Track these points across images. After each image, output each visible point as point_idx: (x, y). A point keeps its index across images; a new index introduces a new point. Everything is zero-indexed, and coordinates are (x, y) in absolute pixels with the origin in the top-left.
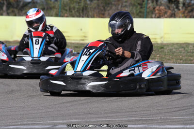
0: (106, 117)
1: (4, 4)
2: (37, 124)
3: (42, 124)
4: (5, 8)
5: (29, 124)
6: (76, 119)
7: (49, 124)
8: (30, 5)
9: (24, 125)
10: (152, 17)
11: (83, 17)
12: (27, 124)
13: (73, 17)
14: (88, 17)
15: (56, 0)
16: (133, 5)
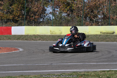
0: (70, 61)
2: (46, 63)
3: (47, 63)
4: (33, 23)
5: (43, 63)
6: (59, 61)
7: (50, 63)
9: (41, 64)
10: (84, 26)
11: (60, 26)
12: (42, 64)
13: (57, 26)
14: (62, 26)
15: (51, 20)
16: (78, 22)
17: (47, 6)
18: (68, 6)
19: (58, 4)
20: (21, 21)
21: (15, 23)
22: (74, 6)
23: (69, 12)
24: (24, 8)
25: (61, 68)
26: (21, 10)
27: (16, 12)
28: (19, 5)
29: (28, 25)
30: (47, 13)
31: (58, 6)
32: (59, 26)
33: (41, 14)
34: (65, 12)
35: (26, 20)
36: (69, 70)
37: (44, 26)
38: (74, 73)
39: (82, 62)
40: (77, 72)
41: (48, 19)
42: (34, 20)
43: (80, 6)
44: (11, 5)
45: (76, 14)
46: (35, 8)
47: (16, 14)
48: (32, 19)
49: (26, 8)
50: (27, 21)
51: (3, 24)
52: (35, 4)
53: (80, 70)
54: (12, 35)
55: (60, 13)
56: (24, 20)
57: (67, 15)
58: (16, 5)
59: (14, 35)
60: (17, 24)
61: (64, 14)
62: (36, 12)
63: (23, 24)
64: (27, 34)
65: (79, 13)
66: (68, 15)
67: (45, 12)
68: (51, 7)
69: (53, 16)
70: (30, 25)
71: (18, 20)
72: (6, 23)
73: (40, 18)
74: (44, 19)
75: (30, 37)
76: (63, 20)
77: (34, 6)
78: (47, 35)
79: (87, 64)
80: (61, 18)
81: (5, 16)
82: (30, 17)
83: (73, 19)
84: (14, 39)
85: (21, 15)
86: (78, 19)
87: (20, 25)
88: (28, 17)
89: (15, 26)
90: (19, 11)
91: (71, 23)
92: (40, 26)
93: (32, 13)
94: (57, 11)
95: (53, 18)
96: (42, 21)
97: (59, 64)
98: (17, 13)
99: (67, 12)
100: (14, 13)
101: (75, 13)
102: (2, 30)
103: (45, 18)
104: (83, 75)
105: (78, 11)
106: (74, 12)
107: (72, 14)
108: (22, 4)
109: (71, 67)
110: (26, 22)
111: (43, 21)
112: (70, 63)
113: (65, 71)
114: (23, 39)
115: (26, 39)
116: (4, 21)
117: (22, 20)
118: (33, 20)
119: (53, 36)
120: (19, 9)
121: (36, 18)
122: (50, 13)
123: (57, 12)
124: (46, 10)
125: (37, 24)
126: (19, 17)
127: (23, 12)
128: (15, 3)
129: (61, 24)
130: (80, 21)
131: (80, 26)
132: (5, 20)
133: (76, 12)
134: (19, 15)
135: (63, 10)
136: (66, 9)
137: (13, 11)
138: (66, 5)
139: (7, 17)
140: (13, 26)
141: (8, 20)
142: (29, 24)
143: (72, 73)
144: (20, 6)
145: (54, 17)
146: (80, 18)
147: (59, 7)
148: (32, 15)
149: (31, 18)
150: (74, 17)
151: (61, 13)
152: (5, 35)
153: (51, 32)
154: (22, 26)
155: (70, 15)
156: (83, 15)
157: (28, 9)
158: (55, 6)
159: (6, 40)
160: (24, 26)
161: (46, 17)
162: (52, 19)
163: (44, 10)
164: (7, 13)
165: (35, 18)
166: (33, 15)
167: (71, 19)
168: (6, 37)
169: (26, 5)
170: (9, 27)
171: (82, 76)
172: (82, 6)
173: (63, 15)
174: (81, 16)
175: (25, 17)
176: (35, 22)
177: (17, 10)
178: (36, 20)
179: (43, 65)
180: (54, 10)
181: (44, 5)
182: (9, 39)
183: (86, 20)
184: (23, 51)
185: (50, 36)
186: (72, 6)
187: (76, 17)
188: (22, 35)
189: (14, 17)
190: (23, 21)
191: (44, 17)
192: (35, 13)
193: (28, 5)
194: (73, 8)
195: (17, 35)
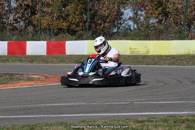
1: (101, 33)
8: (116, 34)
10: (187, 40)
11: (147, 40)
13: (141, 40)
14: (150, 40)
15: (131, 31)
16: (176, 33)
17: (124, 7)
18: (160, 7)
19: (142, 3)
20: (81, 32)
21: (72, 35)
22: (170, 7)
23: (160, 16)
24: (87, 10)
25: (149, 109)
26: (81, 14)
27: (73, 17)
28: (78, 5)
30: (124, 18)
31: (142, 6)
32: (144, 40)
33: (114, 21)
34: (154, 17)
35: (89, 29)
36: (162, 113)
37: (120, 39)
38: (170, 117)
39: (184, 99)
40: (175, 116)
41: (127, 29)
43: (180, 6)
44: (65, 6)
45: (174, 19)
46: (105, 11)
47: (72, 20)
48: (100, 28)
49: (90, 10)
50: (91, 31)
51: (52, 37)
52: (104, 4)
53: (179, 113)
54: (67, 55)
55: (147, 18)
56: (85, 30)
57: (157, 22)
58: (73, 5)
59: (69, 55)
60: (75, 37)
61: (153, 21)
62: (107, 17)
63: (85, 37)
65: (179, 17)
66: (160, 22)
67: (121, 17)
68: (132, 8)
69: (134, 23)
71: (76, 31)
72: (56, 34)
73: (113, 28)
74: (119, 28)
76: (151, 30)
77: (103, 7)
78: (124, 55)
79: (192, 103)
80: (148, 27)
81: (55, 23)
82: (96, 25)
83: (167, 28)
84: (70, 62)
85: (81, 22)
86: (177, 28)
87: (80, 38)
88: (93, 25)
89: (72, 40)
90: (78, 15)
91: (165, 34)
92: (113, 39)
93: (100, 19)
94: (142, 14)
95: (134, 27)
96: (115, 33)
97: (145, 103)
98: (75, 18)
99: (157, 18)
100: (70, 18)
101: (171, 19)
102: (51, 47)
103: (121, 27)
104: (186, 120)
105: (177, 15)
106: (169, 17)
107: (166, 19)
108: (83, 4)
109: (166, 108)
110: (90, 33)
111: (117, 32)
112: (164, 100)
113: (155, 113)
116: (53, 31)
117: (82, 30)
118: (101, 30)
119: (134, 56)
120: (77, 13)
121: (106, 28)
122: (130, 18)
123: (141, 17)
124: (122, 14)
125: (108, 37)
126: (77, 25)
127: (85, 16)
128: (71, 3)
129: (147, 37)
130: (180, 32)
131: (180, 39)
132: (55, 31)
133: (172, 17)
134: (78, 23)
135: (151, 14)
136: (156, 12)
137: (68, 15)
138: (156, 4)
139: (57, 26)
140: (68, 40)
141: (60, 30)
143: (167, 117)
144: (79, 7)
145: (135, 26)
146: (179, 26)
147: (145, 9)
148: (99, 22)
149: (98, 27)
150: (170, 26)
151: (149, 18)
152: (54, 56)
153: (131, 50)
154: (82, 40)
155: (163, 22)
156: (186, 22)
157: (93, 11)
158: (138, 6)
159: (56, 63)
160: (87, 41)
161: (123, 25)
162: (133, 29)
163: (120, 14)
164: (58, 18)
165: (104, 27)
166: (101, 22)
167: (165, 28)
168: (56, 58)
169: (89, 6)
170: (62, 42)
171: (183, 122)
172: (183, 7)
173: (151, 21)
174: (181, 24)
175: (87, 26)
176: (105, 33)
177: (75, 13)
178: (106, 31)
179: (119, 105)
180: (136, 14)
181: (119, 6)
182: (62, 61)
183: (190, 30)
185: (129, 56)
186: (166, 7)
187: (173, 25)
188: (83, 56)
189: (70, 26)
190: (84, 32)
191: (119, 25)
192: (104, 19)
193: (93, 6)
194: (168, 10)
195: (74, 55)
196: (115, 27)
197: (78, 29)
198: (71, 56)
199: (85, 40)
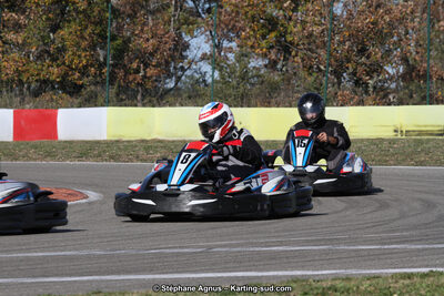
0: (279, 237)
1: (138, 91)
3: (192, 247)
4: (139, 97)
5: (176, 248)
6: (237, 239)
8: (172, 93)
10: (333, 106)
11: (242, 107)
14: (249, 106)
15: (206, 85)
17: (190, 32)
18: (270, 31)
19: (232, 23)
20: (93, 88)
21: (71, 94)
22: (295, 32)
23: (273, 52)
24: (106, 38)
25: (247, 264)
26: (93, 47)
27: (74, 54)
28: (86, 27)
29: (120, 103)
30: (190, 57)
31: (232, 30)
33: (167, 63)
34: (258, 55)
35: (112, 82)
36: (275, 273)
37: (182, 105)
38: (295, 282)
40: (305, 279)
41: (197, 81)
42: (141, 85)
43: (317, 30)
44: (55, 29)
45: (303, 60)
46: (148, 40)
47: (73, 60)
48: (135, 79)
49: (114, 38)
50: (115, 87)
51: (26, 99)
52: (145, 24)
54: (60, 142)
55: (242, 56)
56: (103, 83)
57: (266, 66)
58: (74, 27)
59: (66, 142)
60: (79, 100)
62: (152, 54)
63: (101, 100)
64: (116, 139)
65: (315, 55)
66: (272, 65)
67: (184, 54)
68: (208, 33)
69: (214, 69)
70: (127, 102)
71: (82, 86)
72: (36, 94)
73: (166, 78)
74: (179, 79)
75: (126, 148)
76: (253, 85)
77: (142, 30)
80: (244, 77)
81: (33, 67)
82: (127, 73)
83: (289, 80)
84: (67, 157)
85: (92, 65)
86: (311, 79)
87: (91, 101)
88: (121, 74)
89: (72, 107)
90: (85, 50)
91: (283, 93)
92: (164, 105)
93: (137, 58)
94: (231, 48)
95: (213, 76)
96: (171, 89)
98: (79, 56)
99: (266, 55)
100: (68, 56)
101: (298, 59)
102: (23, 123)
103: (183, 78)
105: (309, 50)
106: (293, 53)
107: (285, 59)
108: (96, 24)
109: (285, 260)
110: (113, 90)
111: (176, 88)
112: (281, 244)
113: (260, 274)
114: (100, 156)
115: (112, 158)
116: (29, 87)
117: (96, 84)
118: (138, 83)
120: (84, 44)
121: (149, 78)
122: (204, 57)
123: (229, 55)
124: (186, 46)
125: (155, 100)
126: (84, 72)
127: (101, 52)
128: (69, 21)
130: (318, 89)
132: (33, 86)
133: (300, 54)
134: (85, 67)
135: (252, 47)
136: (264, 43)
137: (62, 50)
138: (264, 25)
139: (38, 75)
140: (62, 107)
141: (45, 85)
142: (122, 100)
143: (288, 282)
144: (89, 30)
145: (217, 74)
146: (315, 75)
147: (238, 36)
148: (135, 65)
149: (131, 78)
150: (295, 74)
151: (246, 56)
152: (32, 142)
154: (96, 106)
155: (279, 66)
156: (329, 65)
157: (119, 41)
158: (223, 30)
159: (35, 160)
160: (105, 108)
161: (188, 73)
162: (210, 80)
163: (181, 47)
164: (39, 58)
165: (144, 77)
166: (139, 66)
167: (283, 80)
169: (111, 29)
170: (49, 112)
171: (323, 294)
172: (323, 31)
173: (252, 64)
174: (320, 70)
175: (107, 74)
176: (146, 90)
177: (78, 45)
178: (149, 85)
180: (218, 46)
181: (178, 29)
182: (49, 155)
183: (340, 83)
184: (101, 203)
186: (286, 32)
187: (303, 73)
188: (98, 142)
189: (66, 74)
190: (99, 88)
191: (180, 73)
192: (144, 58)
193: (120, 28)
194: (289, 38)
195: (78, 142)
196: (169, 76)
197: (85, 80)
198: (71, 142)
199: (102, 106)
